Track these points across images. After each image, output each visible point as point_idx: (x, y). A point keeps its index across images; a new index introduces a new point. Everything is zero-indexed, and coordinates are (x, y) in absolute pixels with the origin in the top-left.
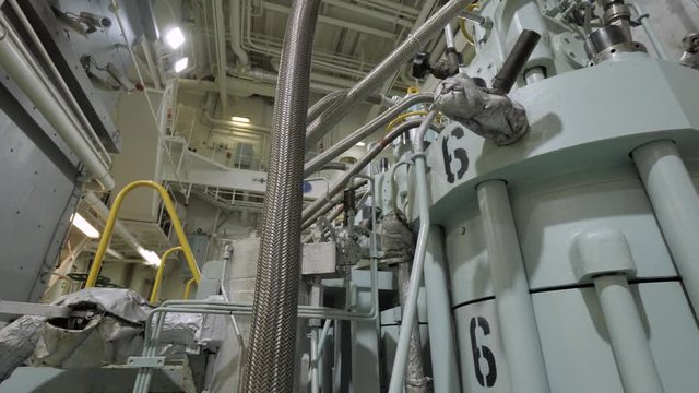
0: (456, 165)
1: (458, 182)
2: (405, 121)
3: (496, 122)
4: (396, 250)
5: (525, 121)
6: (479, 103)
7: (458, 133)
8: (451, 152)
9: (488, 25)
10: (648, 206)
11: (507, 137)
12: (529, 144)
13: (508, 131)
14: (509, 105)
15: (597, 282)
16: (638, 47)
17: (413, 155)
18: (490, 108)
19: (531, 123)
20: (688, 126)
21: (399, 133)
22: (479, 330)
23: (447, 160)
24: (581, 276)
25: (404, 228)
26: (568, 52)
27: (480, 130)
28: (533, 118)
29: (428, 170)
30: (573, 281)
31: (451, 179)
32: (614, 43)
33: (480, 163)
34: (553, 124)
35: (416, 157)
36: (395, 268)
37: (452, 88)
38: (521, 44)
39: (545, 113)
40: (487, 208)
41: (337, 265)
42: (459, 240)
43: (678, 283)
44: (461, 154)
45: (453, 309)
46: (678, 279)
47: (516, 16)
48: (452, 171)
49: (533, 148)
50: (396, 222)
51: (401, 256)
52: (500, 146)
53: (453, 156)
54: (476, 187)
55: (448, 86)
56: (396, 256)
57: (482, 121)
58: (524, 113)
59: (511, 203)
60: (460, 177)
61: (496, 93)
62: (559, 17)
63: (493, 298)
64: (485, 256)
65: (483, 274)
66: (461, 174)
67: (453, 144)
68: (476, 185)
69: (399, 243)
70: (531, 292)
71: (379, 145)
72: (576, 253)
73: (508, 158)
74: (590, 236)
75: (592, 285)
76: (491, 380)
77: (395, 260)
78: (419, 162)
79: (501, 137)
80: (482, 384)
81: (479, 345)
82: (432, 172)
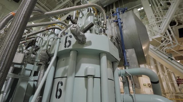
0: (68, 44)
1: (67, 48)
2: (55, 26)
3: (80, 38)
4: (42, 60)
5: (86, 40)
6: (79, 33)
7: (71, 37)
8: (67, 40)
9: (83, 15)
10: (100, 64)
11: (81, 42)
12: (85, 45)
13: (82, 41)
14: (84, 36)
15: (88, 77)
16: (106, 35)
17: (57, 37)
18: (80, 35)
19: (86, 41)
20: (109, 52)
21: (52, 29)
22: (60, 85)
23: (66, 42)
24: (86, 75)
25: (47, 55)
26: (96, 29)
27: (77, 39)
28: (87, 40)
29: (60, 42)
30: (84, 76)
31: (65, 47)
32: (104, 32)
33: (73, 45)
34: (90, 43)
35: (58, 38)
36: (41, 65)
37: (75, 27)
38: (90, 25)
39: (89, 40)
40: (72, 56)
41: (23, 61)
42: (62, 62)
43: (100, 79)
44: (70, 42)
45: (54, 79)
46: (100, 78)
47: (89, 17)
48: (66, 45)
49: (85, 47)
50: (46, 53)
51: (43, 62)
52: (79, 43)
53: (68, 42)
54: (71, 51)
55: (74, 26)
56: (42, 62)
57: (78, 37)
58: (86, 38)
59: (77, 56)
60: (68, 47)
61: (82, 32)
62: (96, 21)
63: (67, 77)
64: (67, 67)
65: (65, 71)
66: (68, 46)
67: (69, 39)
68: (71, 50)
69: (44, 59)
70: (75, 77)
71: (45, 29)
72: (86, 70)
73: (80, 47)
74: (90, 67)
75: (87, 77)
76: (59, 97)
77: (41, 63)
78: (58, 40)
79: (80, 42)
80: (57, 98)
81: (59, 88)
82: (61, 43)
